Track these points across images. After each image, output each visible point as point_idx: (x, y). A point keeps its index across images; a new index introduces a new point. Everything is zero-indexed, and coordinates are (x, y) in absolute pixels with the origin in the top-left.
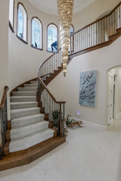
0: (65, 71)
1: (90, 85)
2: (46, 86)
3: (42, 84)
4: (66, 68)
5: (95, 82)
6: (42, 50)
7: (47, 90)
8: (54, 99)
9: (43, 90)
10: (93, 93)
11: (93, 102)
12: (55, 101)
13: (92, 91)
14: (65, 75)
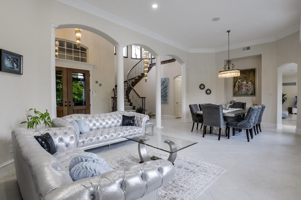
0: (146, 78)
1: (164, 88)
2: (133, 87)
3: (130, 86)
4: (146, 76)
5: (167, 86)
6: (127, 57)
7: (133, 90)
8: (139, 96)
9: (131, 91)
10: (166, 93)
11: (166, 100)
12: (139, 97)
13: (165, 92)
14: (146, 81)
